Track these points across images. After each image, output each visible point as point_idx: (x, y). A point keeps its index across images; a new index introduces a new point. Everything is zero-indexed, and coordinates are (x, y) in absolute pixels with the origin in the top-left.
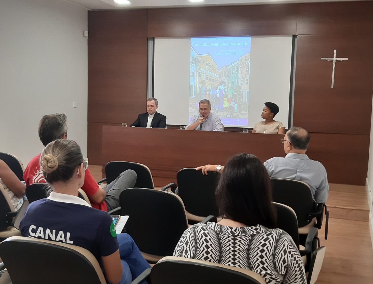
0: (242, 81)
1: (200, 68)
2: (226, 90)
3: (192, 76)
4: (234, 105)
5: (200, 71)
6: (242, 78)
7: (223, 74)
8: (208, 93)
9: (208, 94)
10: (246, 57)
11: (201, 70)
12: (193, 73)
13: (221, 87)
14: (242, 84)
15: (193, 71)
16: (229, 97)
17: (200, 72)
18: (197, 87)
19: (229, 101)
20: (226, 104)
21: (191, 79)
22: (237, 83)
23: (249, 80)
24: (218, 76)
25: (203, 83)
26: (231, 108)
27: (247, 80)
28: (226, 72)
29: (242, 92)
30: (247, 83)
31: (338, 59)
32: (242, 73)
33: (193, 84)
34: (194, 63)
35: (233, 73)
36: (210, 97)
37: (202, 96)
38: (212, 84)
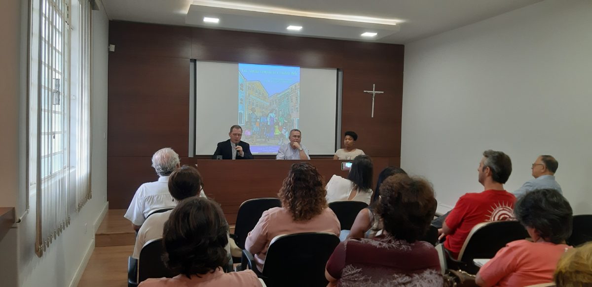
0: (292, 109)
1: (249, 95)
2: (277, 118)
3: (241, 103)
4: (285, 132)
5: (250, 98)
6: (292, 106)
7: (273, 102)
8: (258, 120)
9: (259, 122)
10: (295, 86)
13: (272, 115)
14: (292, 112)
15: (241, 97)
16: (280, 124)
19: (280, 130)
20: (277, 132)
21: (240, 106)
22: (287, 111)
24: (268, 104)
25: (253, 110)
26: (282, 135)
27: (297, 108)
28: (277, 101)
29: (293, 120)
30: (297, 111)
31: (377, 92)
32: (292, 102)
33: (242, 112)
34: (242, 90)
35: (283, 101)
36: (261, 125)
37: (253, 124)
38: (262, 112)
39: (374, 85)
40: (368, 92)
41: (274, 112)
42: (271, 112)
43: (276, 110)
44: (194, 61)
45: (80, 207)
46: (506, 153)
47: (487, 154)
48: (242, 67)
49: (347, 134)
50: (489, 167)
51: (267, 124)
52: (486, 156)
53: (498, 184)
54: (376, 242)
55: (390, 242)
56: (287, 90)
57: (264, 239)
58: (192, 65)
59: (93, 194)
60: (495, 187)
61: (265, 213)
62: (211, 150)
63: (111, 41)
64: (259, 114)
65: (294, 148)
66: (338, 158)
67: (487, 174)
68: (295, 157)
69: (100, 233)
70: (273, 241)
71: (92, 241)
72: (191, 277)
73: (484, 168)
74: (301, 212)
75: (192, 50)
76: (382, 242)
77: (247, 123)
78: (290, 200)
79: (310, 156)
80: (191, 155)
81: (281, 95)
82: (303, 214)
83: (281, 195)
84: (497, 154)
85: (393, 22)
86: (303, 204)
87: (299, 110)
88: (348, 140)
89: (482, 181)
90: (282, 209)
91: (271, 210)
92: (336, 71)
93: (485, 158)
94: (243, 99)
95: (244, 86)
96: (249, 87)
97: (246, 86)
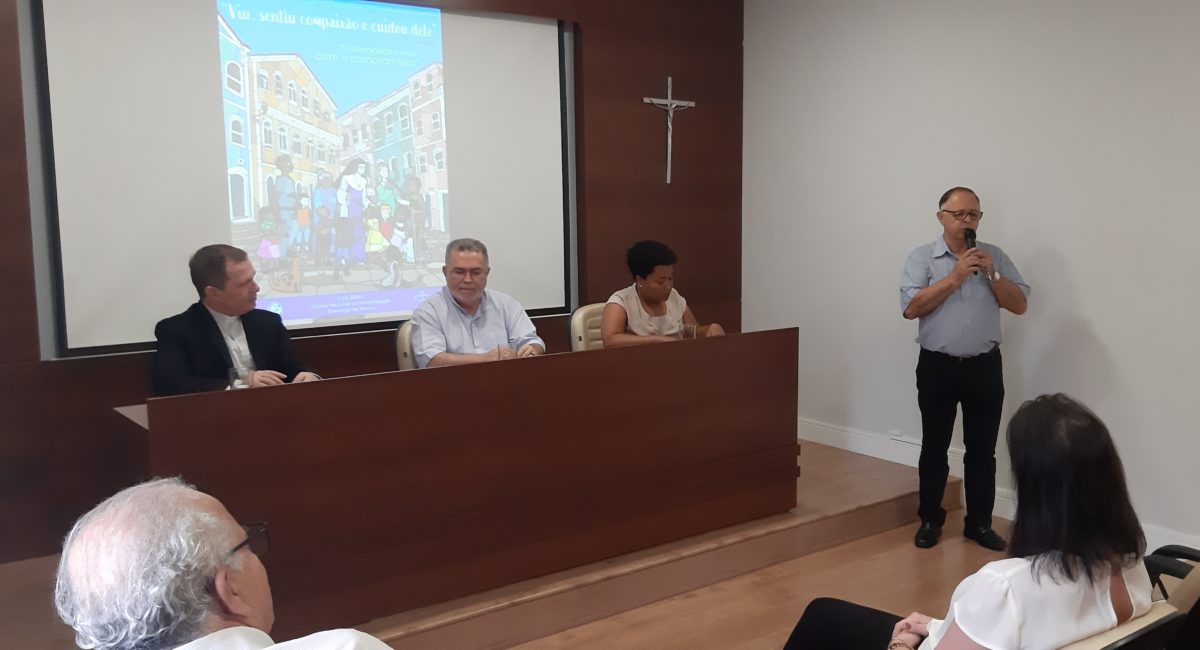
0: (423, 160)
1: (265, 108)
2: (371, 192)
3: (237, 139)
4: (404, 242)
5: (268, 120)
6: (423, 149)
7: (355, 133)
8: (305, 202)
9: (307, 207)
10: (429, 78)
11: (271, 118)
12: (236, 125)
13: (355, 181)
14: (424, 170)
15: (236, 117)
16: (385, 214)
17: (267, 124)
18: (260, 180)
19: (386, 230)
20: (376, 242)
21: (232, 150)
22: (406, 166)
23: (444, 155)
24: (339, 141)
25: (283, 163)
26: (393, 253)
27: (439, 156)
28: (368, 129)
29: (428, 196)
30: (440, 166)
31: (677, 103)
32: (420, 132)
33: (241, 171)
34: (237, 88)
35: (390, 130)
36: (316, 219)
37: (285, 215)
38: (318, 171)
39: (670, 79)
40: (656, 101)
41: (361, 170)
42: (351, 168)
43: (366, 163)
51: (337, 212)
56: (400, 91)
64: (306, 179)
77: (262, 213)
80: (47, 352)
81: (381, 107)
87: (444, 160)
92: (556, 28)
94: (242, 122)
95: (244, 74)
96: (261, 77)
97: (250, 72)
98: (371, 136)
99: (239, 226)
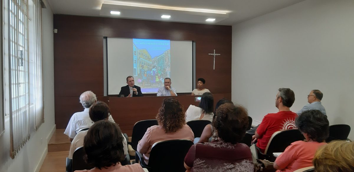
0: (166, 66)
1: (140, 58)
2: (157, 71)
4: (162, 80)
6: (166, 64)
7: (155, 61)
8: (146, 73)
10: (168, 52)
12: (135, 61)
14: (166, 68)
15: (135, 59)
16: (159, 75)
17: (140, 60)
19: (159, 78)
20: (157, 80)
21: (134, 64)
22: (163, 67)
24: (152, 63)
25: (142, 66)
26: (160, 82)
27: (169, 65)
29: (167, 72)
30: (169, 67)
31: (216, 54)
32: (166, 61)
33: (136, 68)
34: (136, 55)
35: (161, 61)
36: (147, 76)
37: (142, 75)
38: (148, 68)
39: (214, 50)
40: (211, 54)
41: (155, 68)
42: (154, 68)
43: (156, 67)
44: (106, 38)
45: (37, 129)
46: (292, 89)
47: (280, 90)
48: (135, 41)
49: (199, 80)
50: (281, 97)
51: (151, 75)
52: (280, 91)
53: (286, 107)
54: (213, 144)
55: (221, 144)
56: (162, 54)
57: (148, 145)
58: (104, 40)
59: (45, 120)
60: (285, 109)
61: (148, 129)
62: (117, 92)
63: (55, 27)
64: (146, 69)
65: (167, 89)
66: (194, 94)
67: (280, 101)
68: (168, 95)
69: (50, 143)
70: (154, 145)
71: (46, 149)
72: (101, 169)
73: (278, 98)
74: (170, 128)
75: (105, 31)
76: (217, 144)
77: (139, 74)
78: (163, 120)
79: (177, 93)
80: (105, 95)
81: (159, 57)
82: (171, 129)
83: (158, 118)
84: (286, 90)
85: (224, 12)
86: (171, 123)
88: (200, 84)
89: (277, 106)
90: (159, 126)
91: (152, 127)
92: (192, 42)
93: (280, 92)
94: (136, 60)
95: (137, 52)
96: (139, 53)
97: (138, 52)
98: (157, 62)
99: (135, 77)
